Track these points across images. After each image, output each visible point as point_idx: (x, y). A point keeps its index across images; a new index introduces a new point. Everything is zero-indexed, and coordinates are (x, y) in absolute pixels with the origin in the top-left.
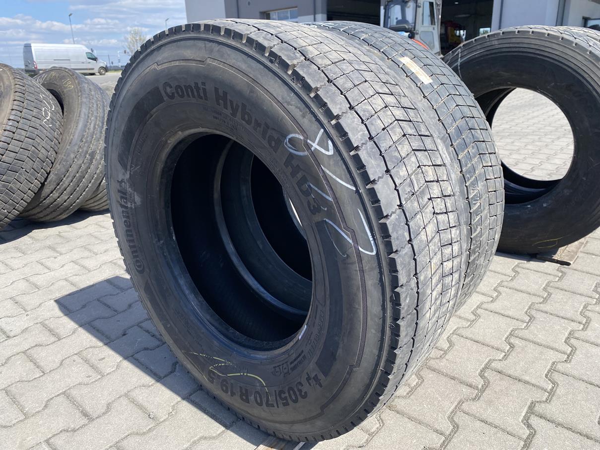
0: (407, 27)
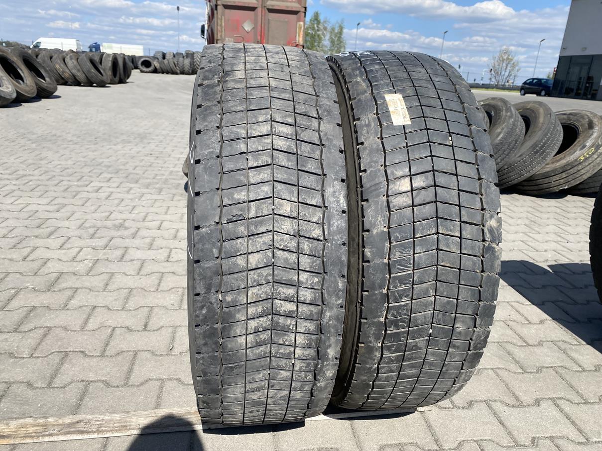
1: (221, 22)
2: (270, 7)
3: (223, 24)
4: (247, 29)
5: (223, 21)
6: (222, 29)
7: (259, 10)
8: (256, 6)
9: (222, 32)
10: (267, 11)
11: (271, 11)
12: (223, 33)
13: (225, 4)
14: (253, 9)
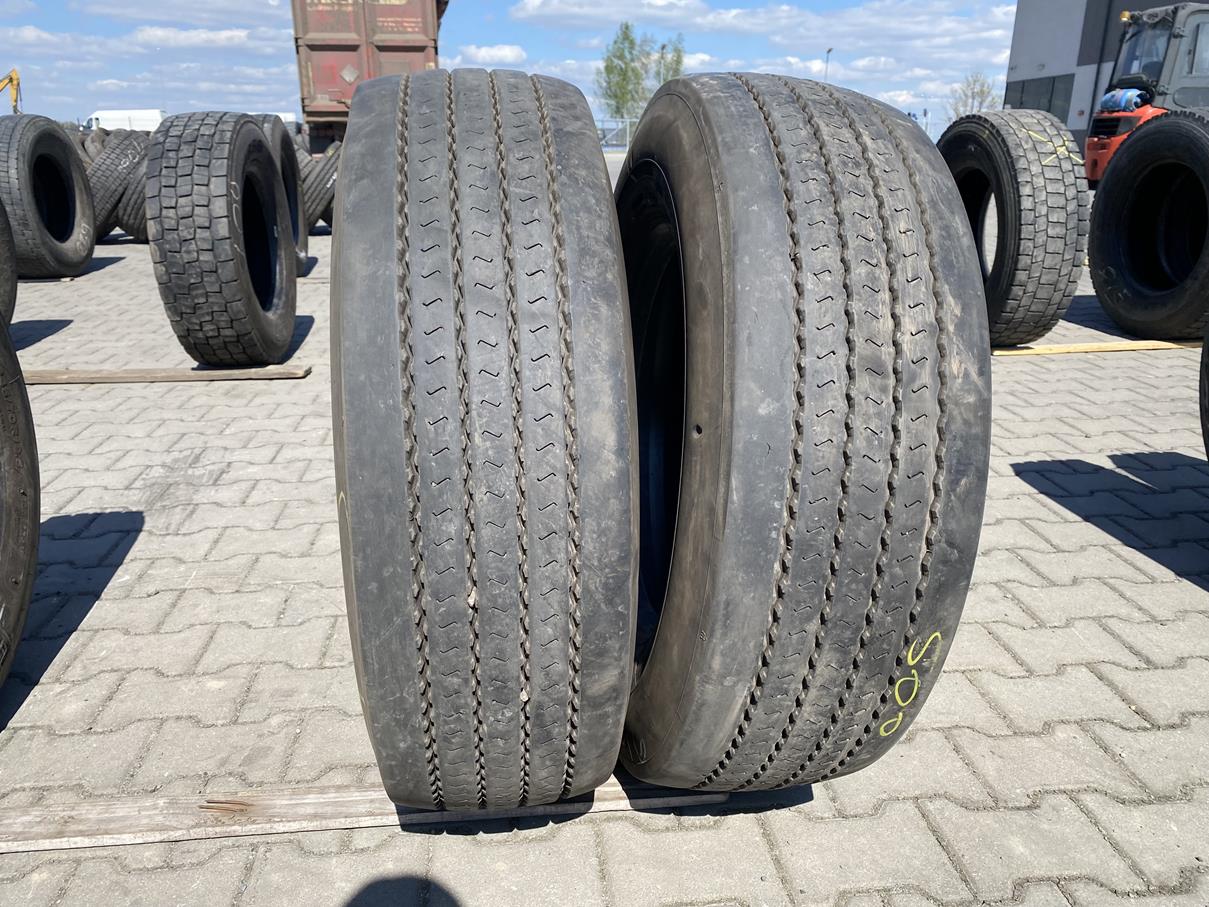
0: (1145, 78)
1: (307, 71)
2: (380, 44)
3: (311, 74)
4: (347, 79)
5: (310, 69)
6: (308, 81)
7: (363, 49)
8: (357, 43)
9: (309, 85)
10: (375, 49)
11: (382, 49)
12: (312, 87)
13: (310, 43)
14: (353, 48)
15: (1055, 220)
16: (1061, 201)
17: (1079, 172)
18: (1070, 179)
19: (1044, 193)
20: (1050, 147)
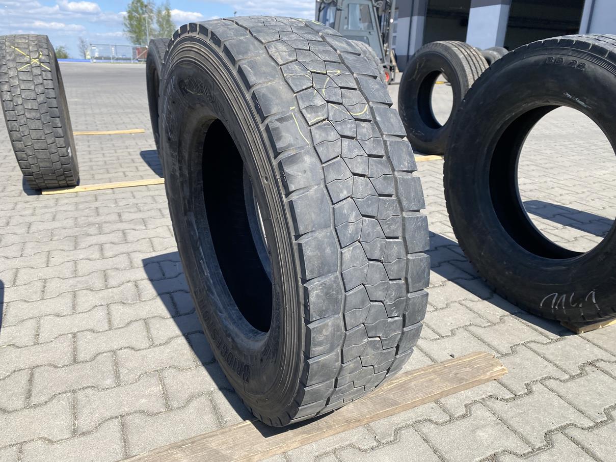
15: (30, 108)
16: (33, 95)
17: (46, 76)
18: (40, 80)
19: (19, 89)
20: (27, 59)
